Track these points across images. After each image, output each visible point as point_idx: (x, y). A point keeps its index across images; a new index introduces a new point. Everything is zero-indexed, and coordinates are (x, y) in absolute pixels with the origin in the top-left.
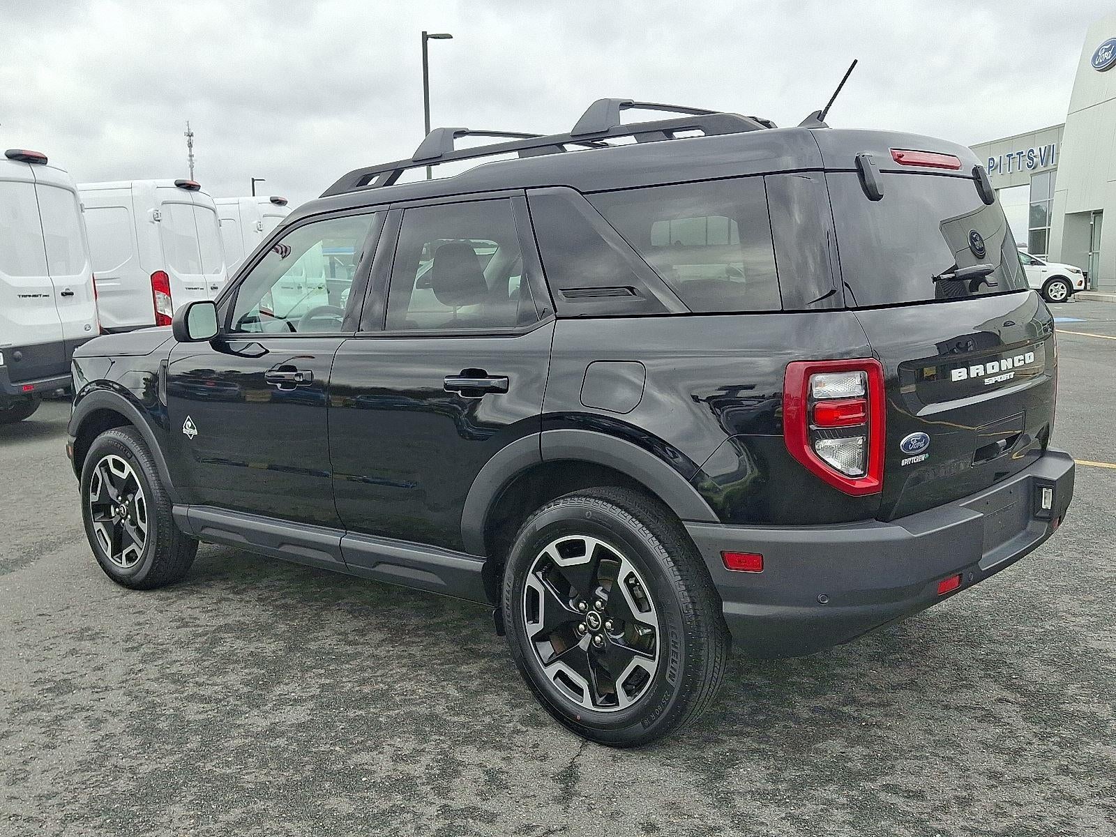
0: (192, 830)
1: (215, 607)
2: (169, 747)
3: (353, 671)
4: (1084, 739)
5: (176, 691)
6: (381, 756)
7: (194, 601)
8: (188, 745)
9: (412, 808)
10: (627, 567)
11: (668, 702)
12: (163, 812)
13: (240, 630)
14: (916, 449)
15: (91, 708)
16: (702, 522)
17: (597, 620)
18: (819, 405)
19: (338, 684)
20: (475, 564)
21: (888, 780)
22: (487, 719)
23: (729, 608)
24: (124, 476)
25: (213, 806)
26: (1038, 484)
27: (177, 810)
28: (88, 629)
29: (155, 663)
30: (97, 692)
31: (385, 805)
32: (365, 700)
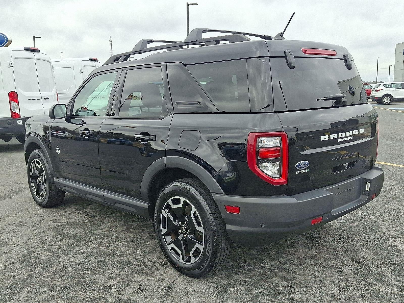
0: (25, 302)
1: (69, 215)
2: (30, 269)
3: (107, 242)
4: (375, 283)
5: (42, 247)
6: (103, 277)
7: (62, 213)
8: (37, 268)
9: (106, 298)
10: (194, 209)
11: (207, 262)
12: (18, 294)
13: (73, 225)
14: (303, 167)
15: (10, 253)
16: (218, 193)
17: (185, 229)
18: (261, 150)
19: (99, 248)
20: (146, 205)
21: (291, 296)
22: (148, 264)
23: (228, 227)
24: (39, 167)
25: (36, 293)
26: (365, 181)
27: (23, 293)
28: (22, 222)
29: (39, 236)
30: (14, 246)
31: (97, 296)
32: (107, 254)
